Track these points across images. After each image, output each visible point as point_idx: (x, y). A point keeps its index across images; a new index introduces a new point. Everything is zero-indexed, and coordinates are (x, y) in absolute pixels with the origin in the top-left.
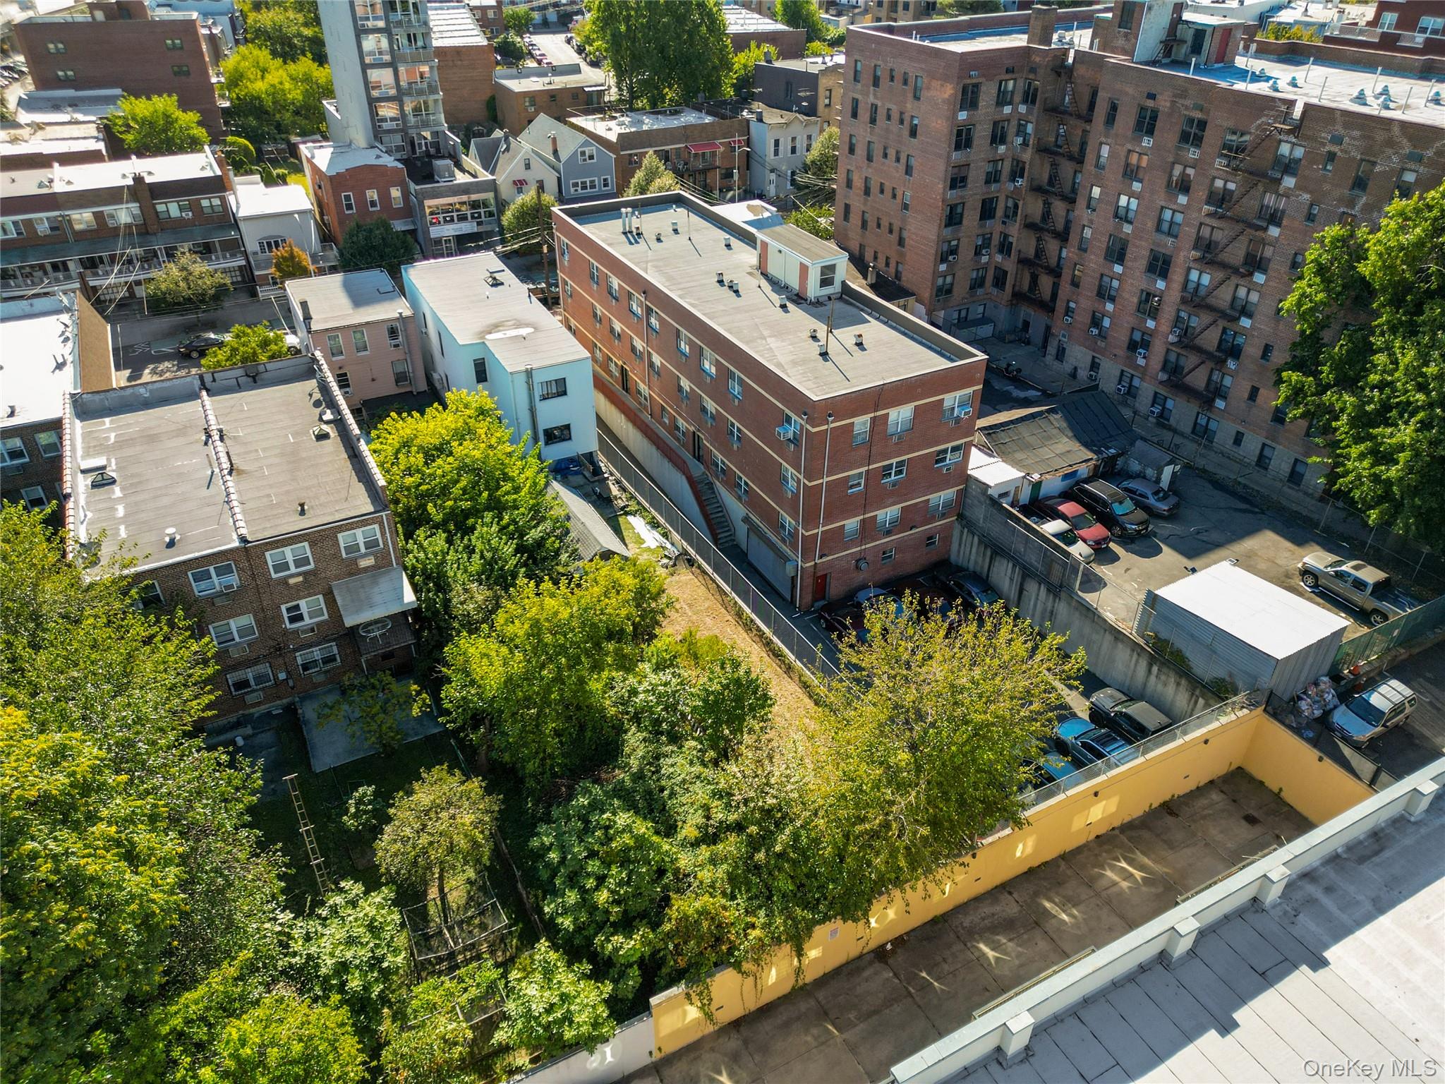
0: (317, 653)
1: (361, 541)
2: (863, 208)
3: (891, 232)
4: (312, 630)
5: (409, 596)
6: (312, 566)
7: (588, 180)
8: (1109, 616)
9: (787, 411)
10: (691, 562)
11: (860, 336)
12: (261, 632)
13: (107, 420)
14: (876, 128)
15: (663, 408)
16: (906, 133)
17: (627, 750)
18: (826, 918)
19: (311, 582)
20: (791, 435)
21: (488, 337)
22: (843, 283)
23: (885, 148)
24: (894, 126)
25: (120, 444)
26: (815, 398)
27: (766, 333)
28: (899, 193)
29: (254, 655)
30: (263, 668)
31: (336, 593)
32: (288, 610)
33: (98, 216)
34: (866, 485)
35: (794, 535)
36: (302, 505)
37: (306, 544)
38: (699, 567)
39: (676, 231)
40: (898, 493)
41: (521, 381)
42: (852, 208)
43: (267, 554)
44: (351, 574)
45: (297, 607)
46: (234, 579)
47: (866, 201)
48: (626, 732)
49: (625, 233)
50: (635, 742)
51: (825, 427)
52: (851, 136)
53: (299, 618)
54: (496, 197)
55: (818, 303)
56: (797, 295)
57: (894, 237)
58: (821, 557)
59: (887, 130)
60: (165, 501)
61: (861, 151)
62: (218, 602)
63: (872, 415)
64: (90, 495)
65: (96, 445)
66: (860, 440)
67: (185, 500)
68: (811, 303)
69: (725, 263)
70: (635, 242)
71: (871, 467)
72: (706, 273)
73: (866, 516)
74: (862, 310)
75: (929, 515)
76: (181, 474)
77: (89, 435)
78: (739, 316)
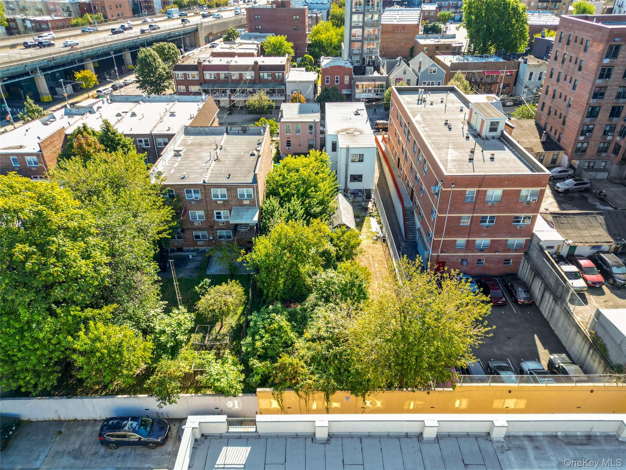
0: (224, 233)
1: (245, 194)
2: (550, 105)
3: (560, 117)
4: (224, 223)
5: (256, 218)
6: (227, 198)
7: (431, 82)
8: (578, 319)
9: (438, 180)
10: (384, 241)
11: (495, 154)
12: (206, 219)
13: (192, 137)
14: (564, 66)
15: (406, 177)
16: (577, 68)
17: (308, 299)
18: (343, 389)
19: (226, 205)
20: (437, 192)
21: (341, 133)
22: (502, 132)
23: (566, 76)
24: (572, 65)
25: (192, 145)
26: (446, 174)
28: (568, 99)
29: (202, 227)
30: (205, 233)
31: (232, 210)
32: (217, 213)
33: (241, 75)
34: (471, 224)
35: (431, 239)
36: (229, 175)
37: (225, 189)
38: (387, 244)
39: (442, 102)
40: (488, 232)
41: (344, 152)
42: (546, 105)
43: (212, 189)
44: (240, 206)
45: (219, 213)
46: (199, 196)
47: (552, 101)
48: (312, 293)
49: (418, 100)
50: (312, 298)
51: (450, 189)
52: (552, 69)
53: (219, 217)
54: (387, 84)
55: (486, 139)
56: (478, 134)
57: (562, 120)
58: (441, 252)
59: (569, 67)
60: (191, 165)
61: (555, 76)
62: (193, 203)
63: (477, 189)
64: (172, 158)
65: (184, 144)
66: (469, 200)
67: (197, 166)
68: (483, 139)
69: (454, 117)
70: (421, 104)
71: (474, 215)
72: (442, 119)
73: (470, 239)
74: (506, 145)
75: (507, 248)
76: (201, 158)
77: (184, 140)
78: (444, 138)
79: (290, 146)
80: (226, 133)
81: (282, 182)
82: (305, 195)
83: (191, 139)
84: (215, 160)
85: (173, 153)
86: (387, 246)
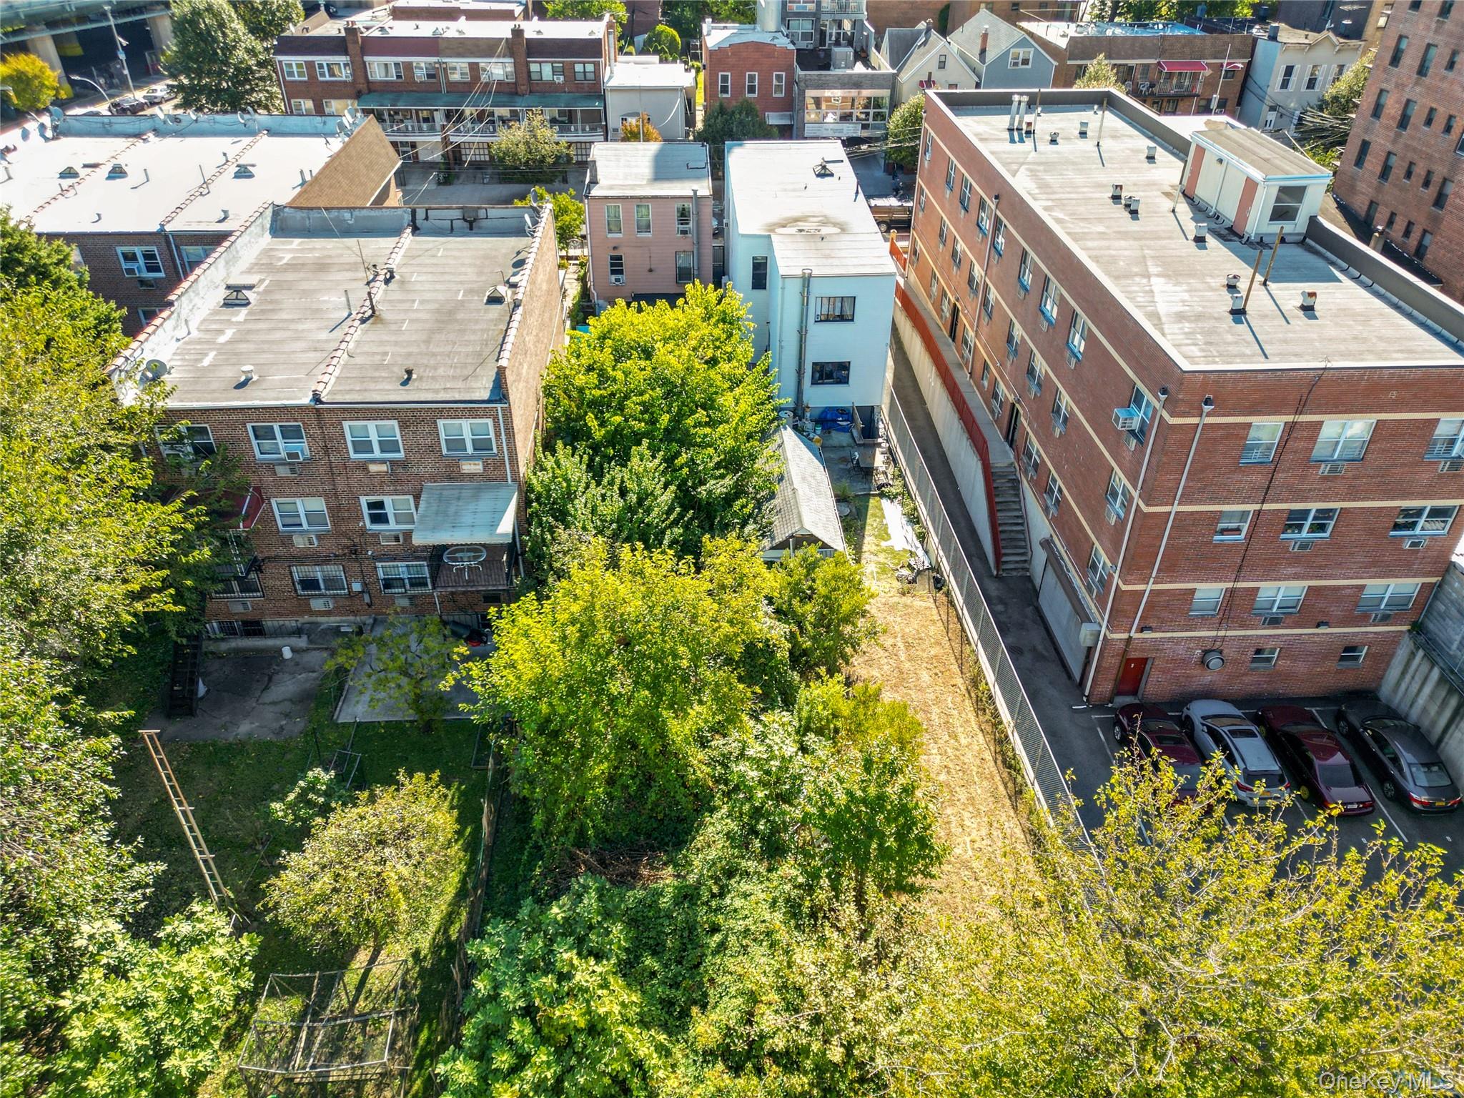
0: (402, 570)
1: (468, 437)
2: (1390, 147)
3: (1427, 184)
4: (397, 538)
5: (506, 525)
6: (401, 455)
9: (1140, 385)
10: (939, 583)
11: (1312, 295)
12: (334, 524)
13: (297, 241)
15: (986, 367)
17: (699, 841)
19: (399, 476)
20: (1135, 425)
21: (779, 230)
22: (1313, 221)
23: (1454, 54)
25: (292, 267)
26: (1186, 366)
27: (1153, 269)
28: (1457, 125)
29: (324, 552)
30: (335, 570)
31: (424, 497)
32: (371, 505)
33: (473, 68)
34: (1250, 536)
35: (1105, 583)
36: (409, 372)
37: (395, 423)
38: (948, 594)
39: (1082, 134)
40: (1305, 562)
41: (794, 288)
42: (1372, 148)
43: (346, 425)
44: (450, 479)
45: (380, 505)
46: (303, 447)
47: (1398, 136)
48: (712, 810)
49: (1011, 130)
50: (713, 834)
51: (1195, 420)
52: (1401, 37)
53: (380, 518)
54: (892, 97)
55: (1261, 243)
56: (1230, 229)
57: (1431, 192)
58: (1141, 630)
60: (278, 335)
61: (1411, 60)
62: (283, 471)
63: (1290, 418)
64: (215, 312)
65: (266, 264)
66: (1255, 456)
67: (298, 339)
68: (1249, 242)
69: (1134, 178)
70: (1021, 141)
71: (1266, 507)
72: (1100, 186)
73: (1240, 585)
74: (1333, 264)
75: (1358, 611)
76: (317, 311)
77: (267, 252)
78: (1123, 243)
79: (621, 272)
80: (409, 230)
81: (597, 393)
82: (677, 436)
83: (292, 248)
84: (363, 321)
85: (222, 293)
86: (951, 603)
